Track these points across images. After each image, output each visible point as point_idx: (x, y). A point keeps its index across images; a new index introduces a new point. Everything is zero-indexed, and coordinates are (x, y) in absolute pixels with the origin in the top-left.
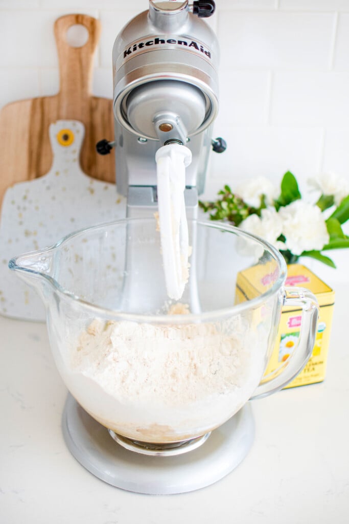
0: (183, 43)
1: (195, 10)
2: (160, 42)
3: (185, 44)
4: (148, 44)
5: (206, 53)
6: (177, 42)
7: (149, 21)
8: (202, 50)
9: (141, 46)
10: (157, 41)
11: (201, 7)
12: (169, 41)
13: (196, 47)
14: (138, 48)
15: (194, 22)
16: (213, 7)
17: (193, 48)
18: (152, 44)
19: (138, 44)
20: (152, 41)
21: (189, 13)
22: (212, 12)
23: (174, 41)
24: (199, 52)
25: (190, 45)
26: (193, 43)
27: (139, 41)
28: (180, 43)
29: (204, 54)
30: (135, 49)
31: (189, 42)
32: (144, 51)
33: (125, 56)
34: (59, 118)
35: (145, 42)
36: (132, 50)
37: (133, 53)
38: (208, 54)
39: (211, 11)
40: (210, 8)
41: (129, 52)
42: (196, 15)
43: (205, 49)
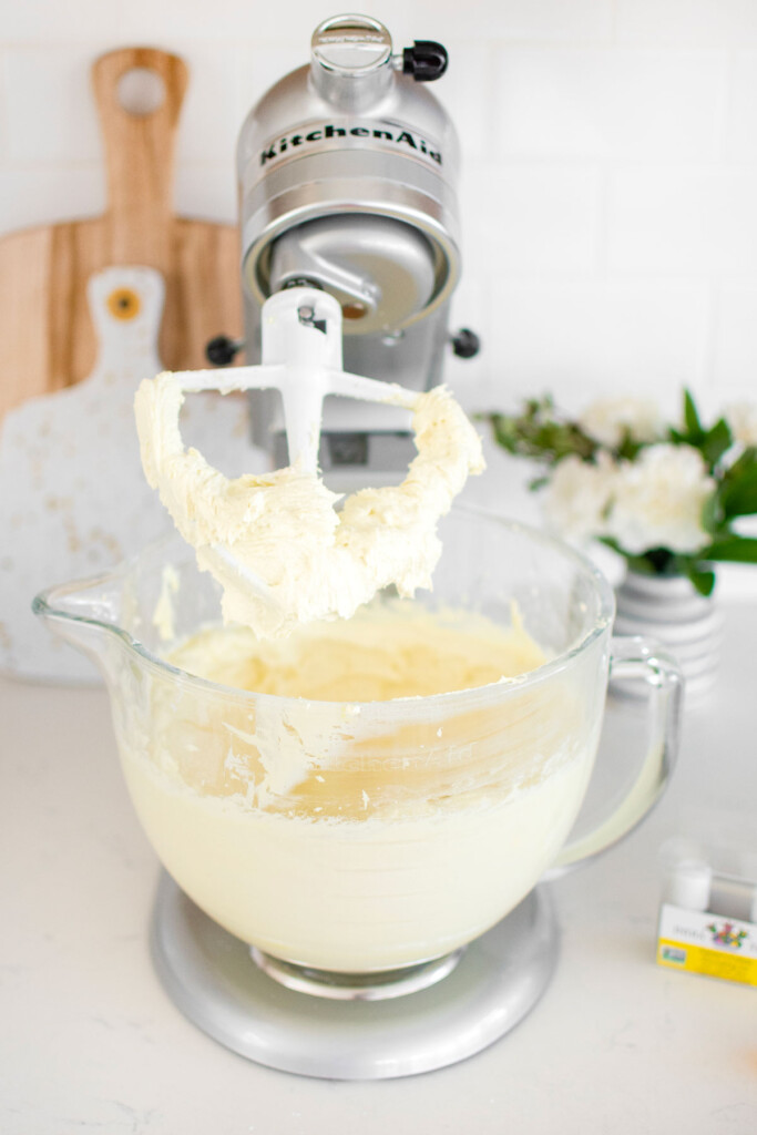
0: (384, 136)
1: (408, 67)
2: (336, 134)
3: (389, 136)
4: (310, 138)
5: (432, 154)
6: (371, 134)
7: (311, 88)
8: (424, 150)
9: (296, 141)
10: (329, 132)
11: (419, 59)
12: (355, 132)
13: (412, 143)
14: (290, 146)
15: (404, 90)
16: (442, 59)
17: (404, 145)
18: (319, 138)
19: (289, 138)
20: (319, 132)
21: (396, 72)
22: (443, 70)
23: (365, 131)
24: (418, 152)
25: (400, 139)
26: (405, 134)
27: (292, 131)
28: (377, 134)
29: (427, 157)
30: (284, 148)
31: (396, 133)
32: (303, 152)
33: (263, 162)
34: (108, 262)
35: (304, 133)
36: (277, 149)
37: (280, 156)
38: (437, 157)
39: (441, 67)
40: (437, 62)
41: (271, 155)
42: (410, 78)
43: (429, 148)
